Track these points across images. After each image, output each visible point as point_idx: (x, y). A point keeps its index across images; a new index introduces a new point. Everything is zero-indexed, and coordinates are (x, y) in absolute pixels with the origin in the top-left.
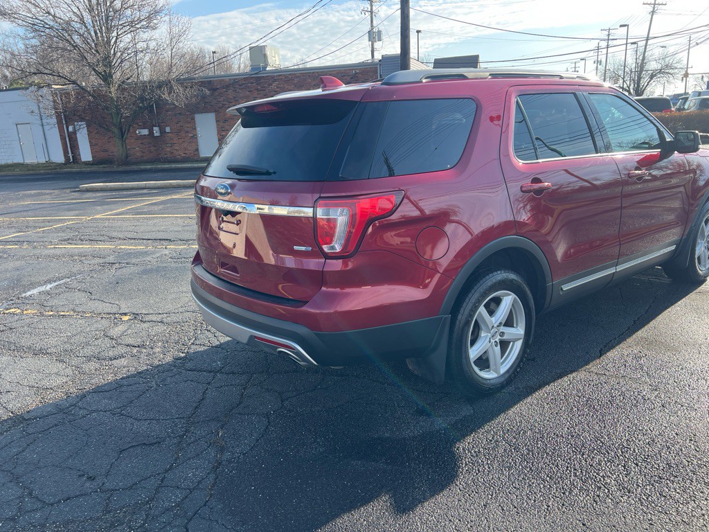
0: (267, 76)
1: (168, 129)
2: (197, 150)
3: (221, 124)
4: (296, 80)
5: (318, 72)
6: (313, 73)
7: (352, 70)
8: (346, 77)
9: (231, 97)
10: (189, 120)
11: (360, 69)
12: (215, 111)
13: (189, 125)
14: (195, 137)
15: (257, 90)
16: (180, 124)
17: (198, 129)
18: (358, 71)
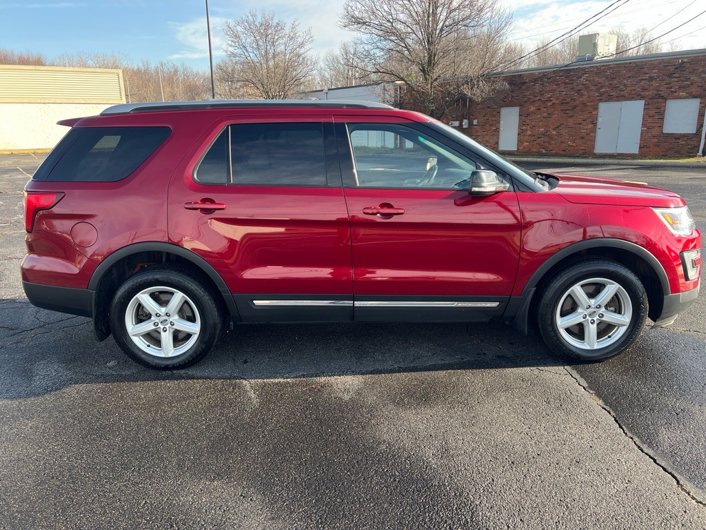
0: (577, 69)
1: (475, 122)
2: (497, 143)
3: (523, 118)
4: (609, 72)
5: (635, 63)
6: (630, 63)
7: (679, 58)
8: (670, 67)
9: (537, 91)
10: (495, 113)
11: (690, 58)
12: (520, 105)
13: (493, 119)
14: (497, 130)
15: (565, 83)
16: (487, 117)
17: (502, 122)
18: (686, 60)
